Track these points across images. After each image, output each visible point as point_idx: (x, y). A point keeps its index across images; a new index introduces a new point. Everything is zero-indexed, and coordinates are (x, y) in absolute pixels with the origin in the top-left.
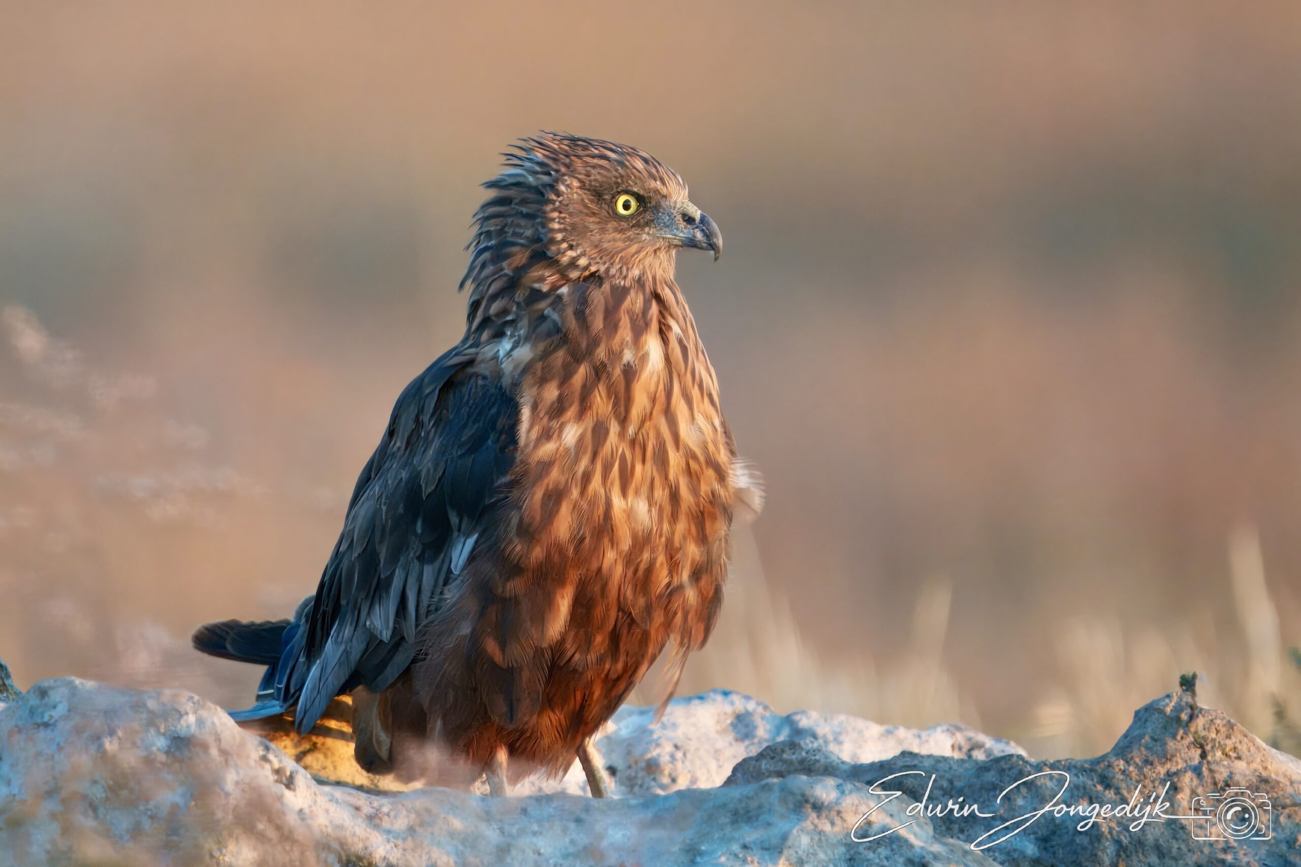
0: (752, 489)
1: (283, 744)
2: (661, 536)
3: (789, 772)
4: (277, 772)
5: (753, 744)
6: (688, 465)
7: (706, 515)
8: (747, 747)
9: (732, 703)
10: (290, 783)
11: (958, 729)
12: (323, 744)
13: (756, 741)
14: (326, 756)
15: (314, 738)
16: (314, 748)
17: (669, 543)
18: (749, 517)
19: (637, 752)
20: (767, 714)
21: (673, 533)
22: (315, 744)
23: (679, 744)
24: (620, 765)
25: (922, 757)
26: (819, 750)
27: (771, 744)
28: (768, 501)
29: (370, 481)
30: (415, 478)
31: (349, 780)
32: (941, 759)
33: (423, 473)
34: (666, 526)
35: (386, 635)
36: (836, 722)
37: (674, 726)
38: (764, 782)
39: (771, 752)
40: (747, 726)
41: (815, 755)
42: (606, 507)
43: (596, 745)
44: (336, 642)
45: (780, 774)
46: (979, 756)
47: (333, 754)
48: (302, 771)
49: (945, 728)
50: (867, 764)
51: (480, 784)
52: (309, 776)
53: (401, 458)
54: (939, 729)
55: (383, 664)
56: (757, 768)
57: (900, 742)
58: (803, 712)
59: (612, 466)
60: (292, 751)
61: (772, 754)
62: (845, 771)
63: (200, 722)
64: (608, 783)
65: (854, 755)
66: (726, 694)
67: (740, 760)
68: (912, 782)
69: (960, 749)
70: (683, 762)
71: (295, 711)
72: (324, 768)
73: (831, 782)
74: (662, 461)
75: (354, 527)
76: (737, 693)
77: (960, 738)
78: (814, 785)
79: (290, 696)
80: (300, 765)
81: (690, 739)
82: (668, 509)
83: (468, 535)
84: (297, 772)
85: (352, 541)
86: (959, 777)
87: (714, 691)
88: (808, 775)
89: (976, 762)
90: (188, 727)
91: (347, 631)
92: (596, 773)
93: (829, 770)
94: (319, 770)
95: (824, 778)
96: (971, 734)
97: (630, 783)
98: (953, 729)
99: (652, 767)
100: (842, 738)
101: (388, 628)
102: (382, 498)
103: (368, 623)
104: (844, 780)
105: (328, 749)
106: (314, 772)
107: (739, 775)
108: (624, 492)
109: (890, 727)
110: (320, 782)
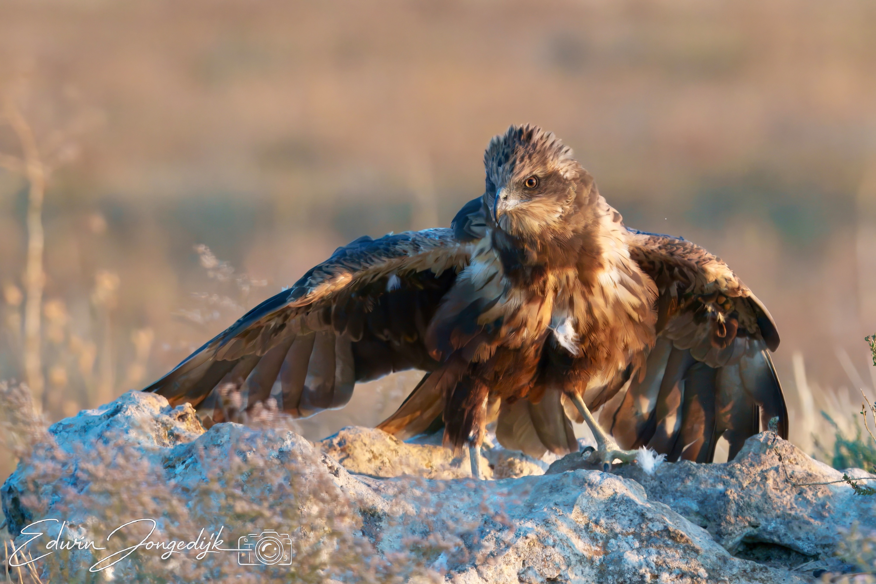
1: (333, 454)
3: (577, 468)
4: (330, 468)
10: (336, 473)
38: (565, 472)
45: (572, 468)
48: (342, 467)
52: (346, 470)
60: (337, 457)
67: (553, 462)
72: (353, 466)
73: (598, 472)
78: (589, 474)
90: (287, 446)
94: (350, 467)
95: (596, 470)
97: (500, 472)
99: (511, 466)
107: (553, 469)
110: (351, 473)
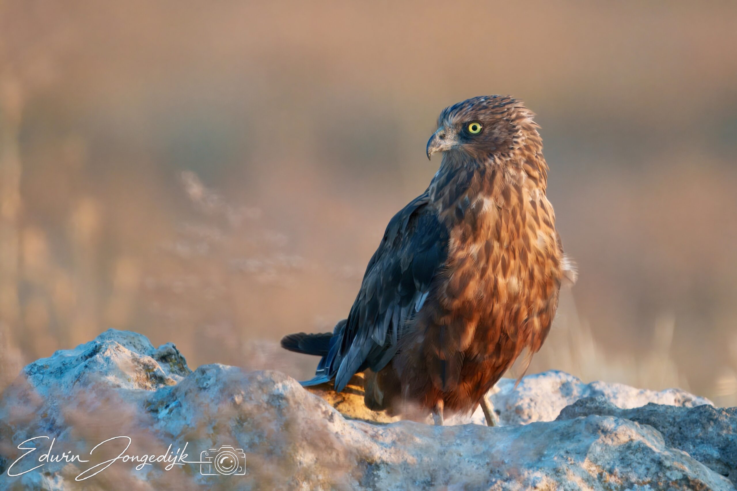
0: (572, 271)
1: (327, 398)
2: (524, 296)
3: (590, 414)
4: (325, 413)
5: (571, 399)
6: (537, 259)
7: (547, 284)
8: (568, 400)
9: (560, 377)
10: (331, 418)
11: (678, 391)
12: (348, 398)
13: (573, 397)
14: (349, 404)
15: (344, 395)
16: (344, 400)
17: (528, 299)
18: (569, 285)
19: (511, 402)
20: (579, 383)
21: (530, 295)
22: (344, 398)
23: (533, 398)
24: (502, 409)
25: (659, 406)
26: (605, 402)
27: (580, 398)
28: (579, 276)
29: (374, 264)
30: (398, 263)
31: (361, 417)
32: (669, 407)
33: (402, 261)
34: (527, 290)
35: (382, 343)
36: (614, 387)
37: (530, 389)
38: (577, 419)
39: (580, 403)
40: (568, 389)
41: (603, 405)
42: (495, 283)
43: (490, 399)
44: (356, 346)
45: (585, 414)
46: (689, 405)
47: (353, 404)
48: (337, 412)
49: (671, 390)
50: (630, 410)
51: (429, 419)
52: (341, 415)
53: (391, 251)
54: (668, 391)
55: (379, 358)
56: (573, 411)
57: (647, 398)
58: (597, 382)
59: (498, 263)
60: (332, 402)
61: (581, 404)
62: (619, 413)
63: (284, 387)
64: (496, 418)
65: (624, 405)
66: (557, 372)
67: (564, 407)
68: (654, 419)
69: (679, 401)
70: (535, 408)
71: (334, 381)
72: (349, 411)
73: (612, 419)
74: (524, 257)
75: (366, 288)
76: (563, 372)
77: (679, 396)
78: (603, 420)
79: (332, 372)
80: (336, 410)
81: (538, 396)
82: (528, 281)
83: (424, 293)
84: (335, 413)
85: (365, 295)
86: (679, 416)
87: (552, 371)
88: (600, 415)
89: (687, 409)
90: (278, 389)
91: (362, 340)
92: (490, 413)
93: (611, 412)
94: (346, 412)
95: (609, 417)
96: (684, 394)
97: (507, 419)
98: (675, 391)
99: (519, 411)
100: (617, 396)
101: (382, 339)
102: (380, 274)
103: (372, 336)
104: (619, 418)
105: (351, 401)
106: (343, 412)
107: (564, 415)
108: (505, 275)
109: (642, 390)
110: (347, 418)
